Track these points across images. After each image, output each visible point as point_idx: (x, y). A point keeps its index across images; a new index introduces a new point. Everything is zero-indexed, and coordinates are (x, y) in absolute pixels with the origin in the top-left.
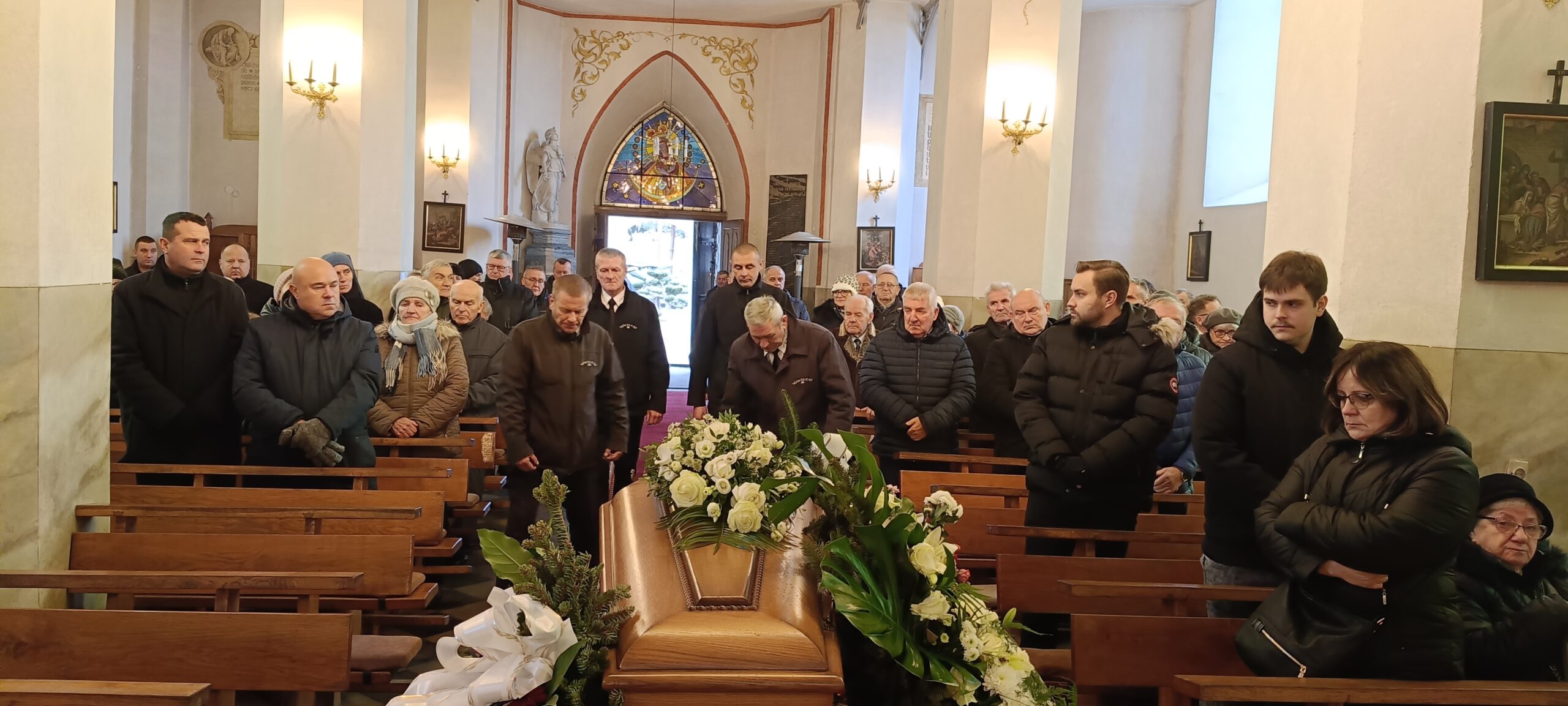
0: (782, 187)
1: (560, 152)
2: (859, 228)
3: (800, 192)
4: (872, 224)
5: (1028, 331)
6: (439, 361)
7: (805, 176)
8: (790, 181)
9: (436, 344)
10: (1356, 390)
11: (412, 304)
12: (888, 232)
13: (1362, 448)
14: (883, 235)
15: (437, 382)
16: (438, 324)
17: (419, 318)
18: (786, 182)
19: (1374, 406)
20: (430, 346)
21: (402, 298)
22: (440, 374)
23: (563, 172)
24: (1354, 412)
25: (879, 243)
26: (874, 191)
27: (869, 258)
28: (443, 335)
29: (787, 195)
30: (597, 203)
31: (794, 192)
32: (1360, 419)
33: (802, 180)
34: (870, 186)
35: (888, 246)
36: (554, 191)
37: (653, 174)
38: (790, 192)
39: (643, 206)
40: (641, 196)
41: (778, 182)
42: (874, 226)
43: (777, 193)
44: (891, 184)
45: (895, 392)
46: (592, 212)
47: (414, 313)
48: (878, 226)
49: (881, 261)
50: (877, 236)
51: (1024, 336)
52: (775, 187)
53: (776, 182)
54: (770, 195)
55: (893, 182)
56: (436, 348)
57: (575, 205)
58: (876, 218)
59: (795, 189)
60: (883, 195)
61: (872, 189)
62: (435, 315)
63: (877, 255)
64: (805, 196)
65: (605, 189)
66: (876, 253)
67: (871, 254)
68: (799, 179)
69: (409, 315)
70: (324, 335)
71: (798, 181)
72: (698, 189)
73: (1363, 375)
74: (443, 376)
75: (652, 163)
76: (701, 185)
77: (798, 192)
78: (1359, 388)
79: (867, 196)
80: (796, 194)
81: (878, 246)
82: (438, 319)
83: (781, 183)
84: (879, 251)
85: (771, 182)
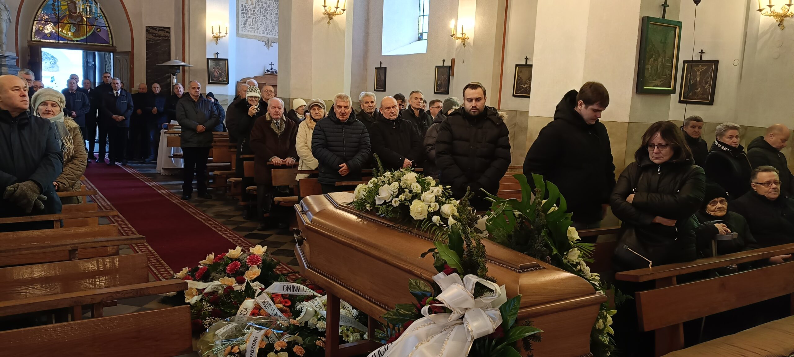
0: (155, 33)
1: (7, 6)
2: (208, 59)
3: (167, 37)
4: (215, 57)
5: (392, 118)
6: (69, 143)
7: (169, 28)
8: (159, 30)
9: (66, 131)
10: (660, 142)
11: (49, 105)
12: (224, 62)
13: (659, 167)
14: (221, 63)
15: (68, 156)
16: (64, 119)
17: (54, 115)
18: (157, 31)
19: (668, 149)
20: (62, 133)
21: (42, 101)
22: (70, 152)
23: (9, 19)
24: (659, 152)
25: (220, 68)
26: (215, 38)
27: (215, 76)
28: (69, 126)
29: (158, 38)
30: (29, 39)
31: (162, 36)
32: (661, 155)
33: (168, 30)
34: (213, 35)
35: (225, 69)
36: (4, 31)
37: (67, 22)
38: (160, 36)
39: (61, 42)
40: (59, 35)
41: (151, 31)
42: (217, 57)
43: (151, 37)
44: (225, 35)
45: (331, 151)
46: (26, 45)
47: (51, 111)
48: (219, 58)
49: (221, 78)
50: (219, 63)
51: (389, 120)
52: (149, 33)
53: (150, 30)
54: (146, 37)
55: (226, 34)
56: (67, 134)
57: (18, 40)
58: (217, 54)
59: (163, 35)
60: (220, 41)
61: (214, 37)
62: (63, 113)
63: (219, 74)
64: (170, 40)
65: (34, 31)
66: (218, 73)
67: (216, 74)
68: (166, 30)
69: (47, 112)
70: (21, 127)
71: (165, 30)
72: (97, 32)
73: (663, 136)
74: (72, 152)
75: (65, 16)
76: (99, 30)
77: (165, 37)
78: (662, 141)
79: (211, 40)
80: (164, 38)
81: (219, 69)
82: (64, 116)
83: (154, 31)
84: (220, 72)
85: (147, 30)
